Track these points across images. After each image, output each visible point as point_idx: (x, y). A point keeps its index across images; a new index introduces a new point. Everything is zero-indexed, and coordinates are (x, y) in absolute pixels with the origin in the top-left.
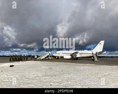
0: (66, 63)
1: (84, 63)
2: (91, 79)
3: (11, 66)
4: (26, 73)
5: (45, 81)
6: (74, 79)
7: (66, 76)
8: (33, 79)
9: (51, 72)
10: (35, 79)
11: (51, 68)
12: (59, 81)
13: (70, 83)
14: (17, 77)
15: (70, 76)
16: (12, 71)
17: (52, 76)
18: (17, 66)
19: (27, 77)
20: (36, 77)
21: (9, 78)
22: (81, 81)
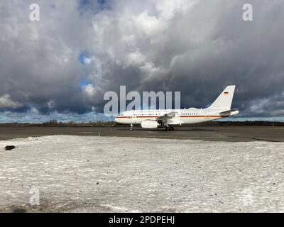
0: (139, 139)
1: (177, 138)
2: (182, 170)
3: (9, 148)
4: (44, 161)
5: (85, 176)
6: (147, 171)
7: (132, 165)
8: (60, 174)
9: (101, 157)
10: (65, 174)
11: (100, 151)
12: (115, 175)
13: (137, 178)
14: (24, 170)
15: (139, 165)
16: (13, 159)
17: (101, 166)
18: (23, 146)
19: (47, 170)
20: (66, 169)
21: (6, 172)
22: (161, 173)
